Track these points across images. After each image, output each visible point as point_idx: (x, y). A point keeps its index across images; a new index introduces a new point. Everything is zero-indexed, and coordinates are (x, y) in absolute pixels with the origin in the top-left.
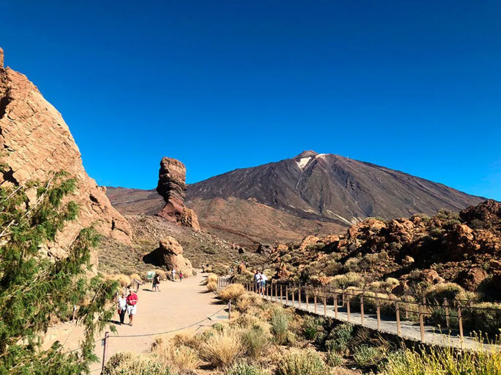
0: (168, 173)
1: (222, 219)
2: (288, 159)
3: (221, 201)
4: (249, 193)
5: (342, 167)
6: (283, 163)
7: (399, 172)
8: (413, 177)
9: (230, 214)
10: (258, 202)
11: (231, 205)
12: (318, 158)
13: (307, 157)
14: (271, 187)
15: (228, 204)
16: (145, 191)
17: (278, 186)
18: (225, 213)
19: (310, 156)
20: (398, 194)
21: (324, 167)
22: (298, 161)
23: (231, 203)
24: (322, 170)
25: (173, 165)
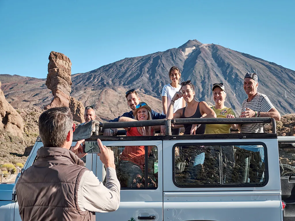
0: (56, 67)
1: (111, 111)
2: (174, 49)
3: (111, 92)
4: (137, 84)
5: (223, 58)
6: (169, 52)
7: (273, 64)
8: (285, 69)
9: (119, 106)
10: (145, 93)
11: (120, 97)
12: (202, 48)
13: (192, 47)
14: (158, 77)
15: (117, 95)
16: (40, 79)
17: (164, 77)
18: (114, 105)
19: (195, 46)
20: (272, 86)
21: (206, 58)
22: (183, 51)
23: (120, 93)
24: (204, 61)
25: (60, 59)
